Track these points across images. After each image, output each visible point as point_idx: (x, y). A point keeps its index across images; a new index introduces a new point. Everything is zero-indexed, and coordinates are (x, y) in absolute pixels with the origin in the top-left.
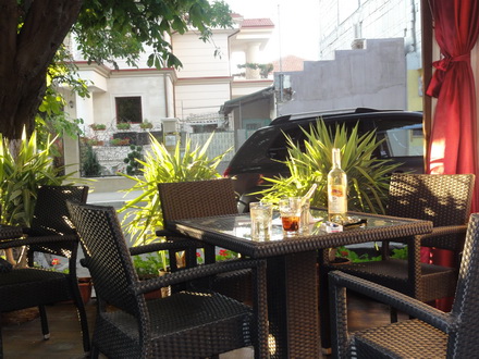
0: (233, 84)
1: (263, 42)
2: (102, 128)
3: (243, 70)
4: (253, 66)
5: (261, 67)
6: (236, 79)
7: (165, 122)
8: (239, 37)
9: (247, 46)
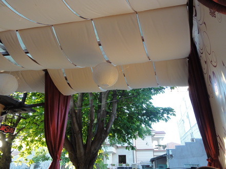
0: (154, 151)
1: (163, 138)
2: (114, 165)
3: (157, 147)
4: (160, 146)
5: (162, 146)
6: (155, 150)
7: (133, 165)
8: (155, 137)
9: (158, 139)
